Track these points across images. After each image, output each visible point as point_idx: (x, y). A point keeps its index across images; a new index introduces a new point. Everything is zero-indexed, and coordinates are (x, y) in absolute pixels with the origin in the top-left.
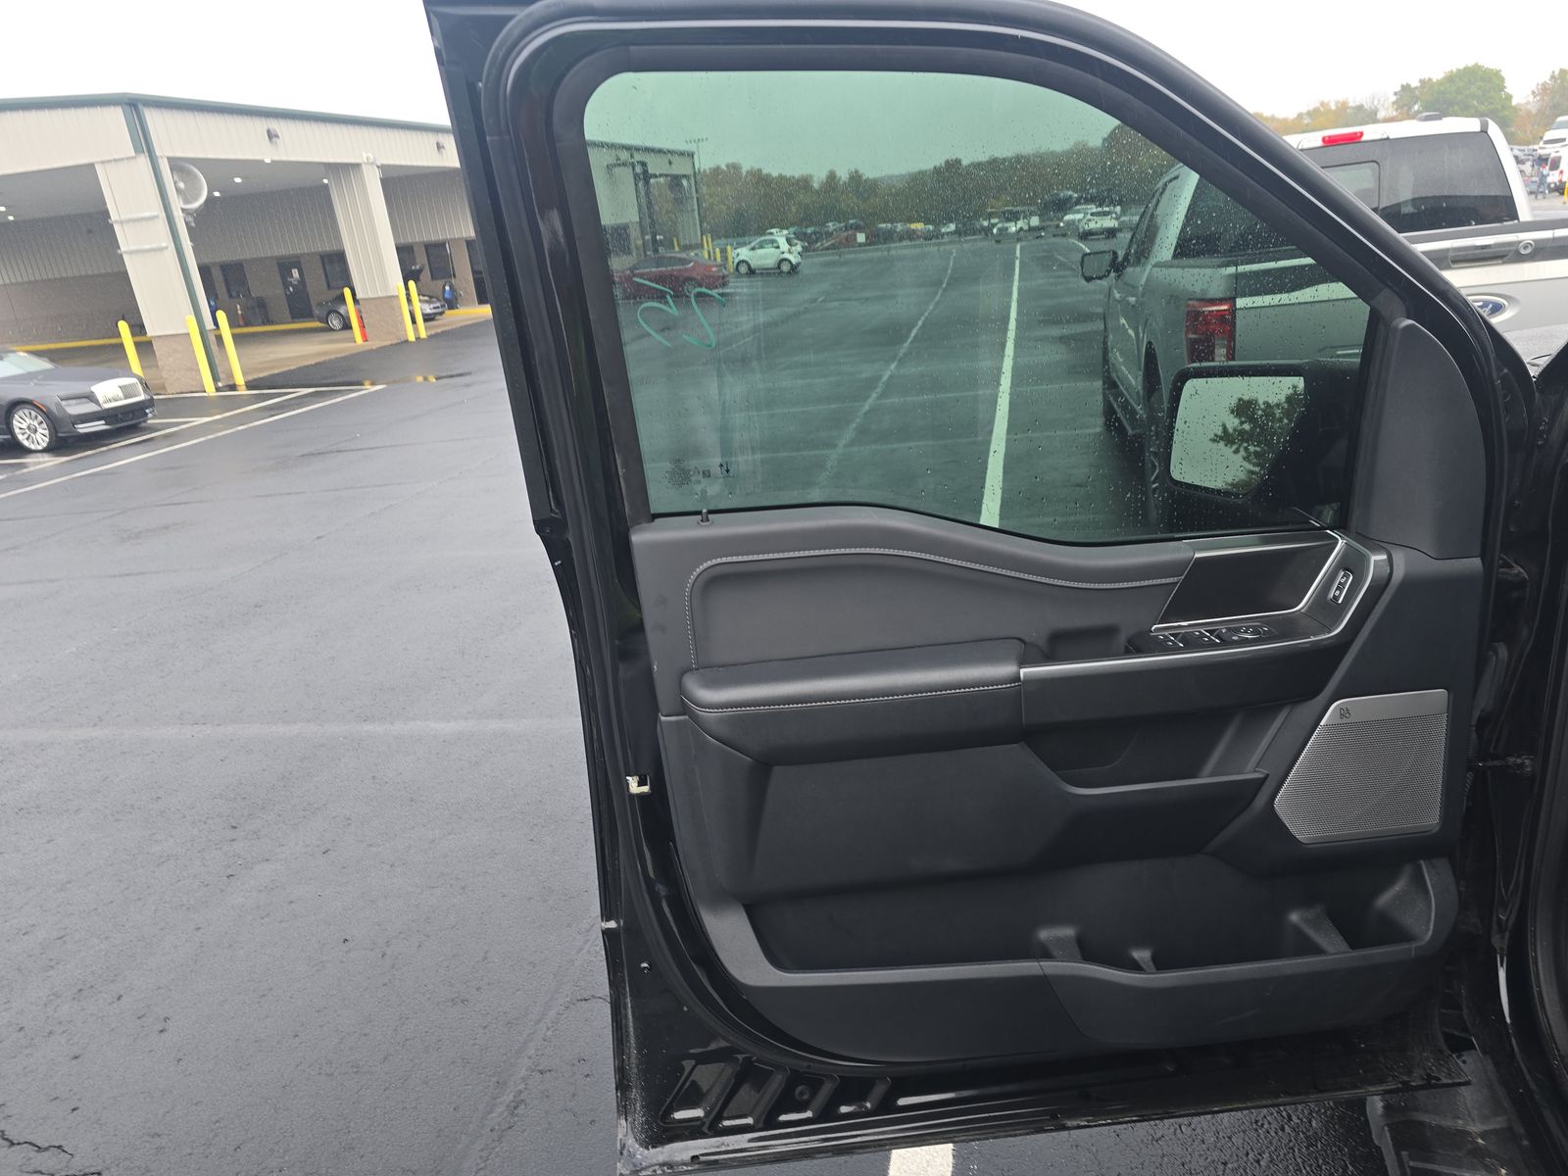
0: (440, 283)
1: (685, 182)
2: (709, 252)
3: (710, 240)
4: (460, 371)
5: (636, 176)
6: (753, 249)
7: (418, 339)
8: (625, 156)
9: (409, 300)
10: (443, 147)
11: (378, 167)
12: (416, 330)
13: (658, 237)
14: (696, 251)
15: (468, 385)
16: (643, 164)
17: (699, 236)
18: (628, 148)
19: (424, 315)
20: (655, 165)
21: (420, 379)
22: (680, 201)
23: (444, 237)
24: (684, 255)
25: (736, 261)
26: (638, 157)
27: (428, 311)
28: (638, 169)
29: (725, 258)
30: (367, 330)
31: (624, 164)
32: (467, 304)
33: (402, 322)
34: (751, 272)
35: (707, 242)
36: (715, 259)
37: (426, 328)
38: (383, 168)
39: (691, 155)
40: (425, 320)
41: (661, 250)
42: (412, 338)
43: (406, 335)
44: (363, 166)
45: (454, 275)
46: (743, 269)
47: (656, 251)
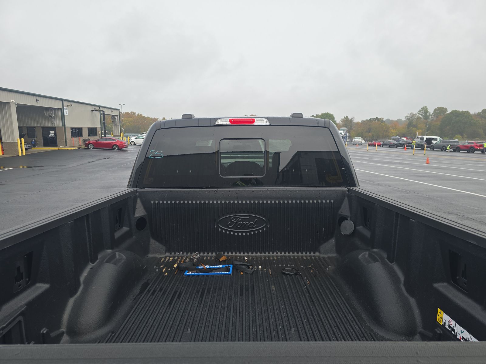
0: (31, 139)
1: (116, 117)
2: (122, 138)
3: (123, 134)
4: (39, 166)
5: (100, 114)
6: (136, 138)
7: (22, 155)
8: (97, 108)
9: (21, 144)
10: (38, 101)
11: (16, 104)
12: (22, 152)
13: (106, 132)
14: (118, 137)
15: (41, 170)
16: (103, 111)
17: (120, 133)
18: (100, 107)
19: (25, 148)
20: (107, 112)
21: (21, 167)
22: (114, 122)
23: (34, 126)
24: (114, 138)
25: (131, 141)
26: (102, 109)
27: (26, 147)
28: (101, 112)
29: (127, 140)
30: (4, 151)
31: (97, 111)
32: (40, 146)
33: (18, 150)
34: (135, 144)
35: (122, 135)
36: (124, 140)
37: (26, 152)
38: (17, 104)
39: (119, 110)
40: (25, 150)
41: (107, 136)
42: (20, 155)
43: (19, 154)
44: (11, 103)
45: (36, 137)
46: (133, 143)
47: (105, 136)
